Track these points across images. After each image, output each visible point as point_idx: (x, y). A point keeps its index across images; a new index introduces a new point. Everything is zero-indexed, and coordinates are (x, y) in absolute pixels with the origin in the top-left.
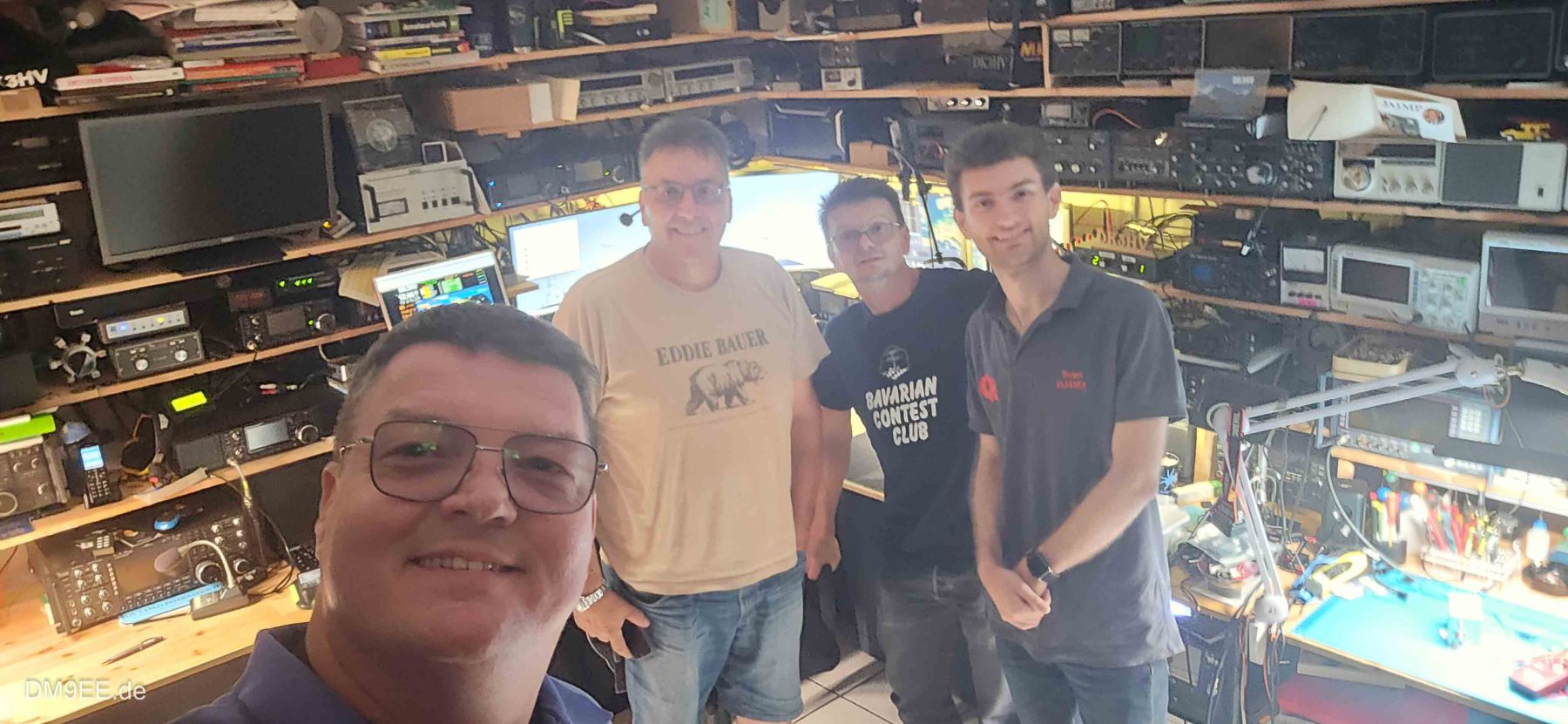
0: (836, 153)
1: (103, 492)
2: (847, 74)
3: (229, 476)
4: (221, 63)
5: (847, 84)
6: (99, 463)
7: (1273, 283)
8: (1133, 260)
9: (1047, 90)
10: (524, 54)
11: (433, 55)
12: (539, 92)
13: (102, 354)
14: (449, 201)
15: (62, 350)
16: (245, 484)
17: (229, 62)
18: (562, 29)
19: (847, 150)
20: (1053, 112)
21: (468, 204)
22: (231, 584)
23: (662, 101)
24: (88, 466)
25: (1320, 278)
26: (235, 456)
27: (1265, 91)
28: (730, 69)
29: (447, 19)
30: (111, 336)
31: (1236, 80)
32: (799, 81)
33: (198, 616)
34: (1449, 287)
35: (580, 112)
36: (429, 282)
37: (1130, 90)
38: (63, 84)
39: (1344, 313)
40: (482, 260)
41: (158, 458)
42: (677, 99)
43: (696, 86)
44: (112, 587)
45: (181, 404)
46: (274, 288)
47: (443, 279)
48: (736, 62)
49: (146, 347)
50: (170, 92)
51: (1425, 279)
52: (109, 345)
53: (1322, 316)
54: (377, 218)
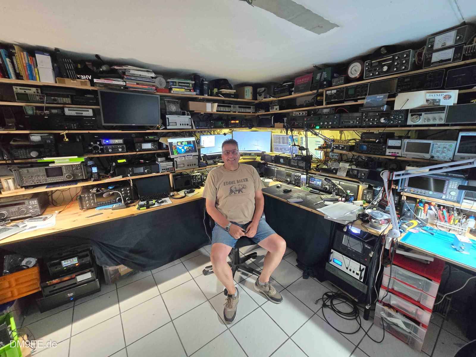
0: (272, 125)
1: (96, 178)
2: (275, 107)
3: (127, 178)
4: (136, 84)
5: (276, 110)
6: (96, 171)
7: (384, 150)
8: (343, 146)
9: (324, 106)
10: (206, 96)
11: (185, 91)
12: (209, 105)
13: (102, 147)
14: (186, 125)
15: (92, 145)
16: (131, 180)
17: (137, 84)
18: (215, 93)
19: (274, 124)
20: (325, 111)
21: (190, 126)
22: (123, 203)
23: (235, 112)
24: (93, 171)
25: (399, 148)
26: (130, 174)
27: (386, 100)
28: (250, 108)
29: (189, 83)
30: (104, 143)
31: (378, 97)
32: (265, 110)
33: (113, 209)
34: (445, 148)
35: (217, 111)
36: (180, 142)
37: (346, 104)
38: (95, 80)
39: (406, 157)
40: (193, 139)
41: (111, 172)
42: (238, 112)
43: (243, 110)
44: (95, 200)
45: (119, 161)
46: (144, 138)
47: (183, 142)
48: (252, 107)
49: (112, 147)
50: (122, 88)
51: (437, 146)
52: (104, 145)
53: (399, 158)
54: (169, 125)
